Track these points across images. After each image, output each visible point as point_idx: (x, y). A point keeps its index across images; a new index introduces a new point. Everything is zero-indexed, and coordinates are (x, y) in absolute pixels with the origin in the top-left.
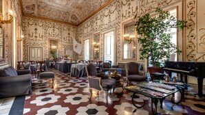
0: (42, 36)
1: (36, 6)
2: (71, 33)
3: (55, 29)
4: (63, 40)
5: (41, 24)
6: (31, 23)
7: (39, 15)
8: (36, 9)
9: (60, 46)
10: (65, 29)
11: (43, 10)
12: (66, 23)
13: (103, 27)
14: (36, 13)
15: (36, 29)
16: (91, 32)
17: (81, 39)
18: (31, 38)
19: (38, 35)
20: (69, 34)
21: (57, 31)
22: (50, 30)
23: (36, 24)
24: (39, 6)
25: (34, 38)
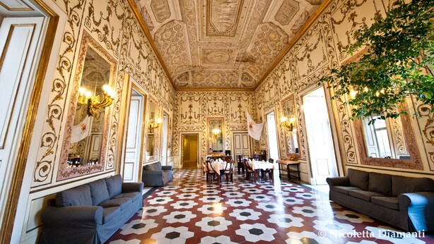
0: (199, 116)
1: (190, 74)
2: (243, 104)
3: (218, 102)
4: (230, 117)
5: (197, 98)
6: (184, 98)
7: (195, 85)
8: (190, 78)
9: (225, 129)
10: (233, 98)
11: (199, 77)
12: (234, 88)
13: (299, 83)
14: (190, 83)
15: (191, 106)
16: (276, 98)
17: (262, 113)
18: (184, 120)
19: (193, 115)
20: (240, 106)
21: (220, 104)
22: (210, 105)
23: (191, 99)
24: (193, 72)
25: (188, 119)
